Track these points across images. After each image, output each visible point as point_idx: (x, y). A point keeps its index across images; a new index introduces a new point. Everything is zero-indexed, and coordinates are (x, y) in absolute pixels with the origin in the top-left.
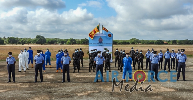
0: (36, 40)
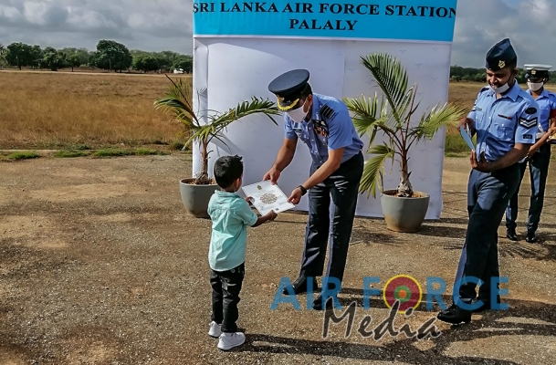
0: (98, 55)
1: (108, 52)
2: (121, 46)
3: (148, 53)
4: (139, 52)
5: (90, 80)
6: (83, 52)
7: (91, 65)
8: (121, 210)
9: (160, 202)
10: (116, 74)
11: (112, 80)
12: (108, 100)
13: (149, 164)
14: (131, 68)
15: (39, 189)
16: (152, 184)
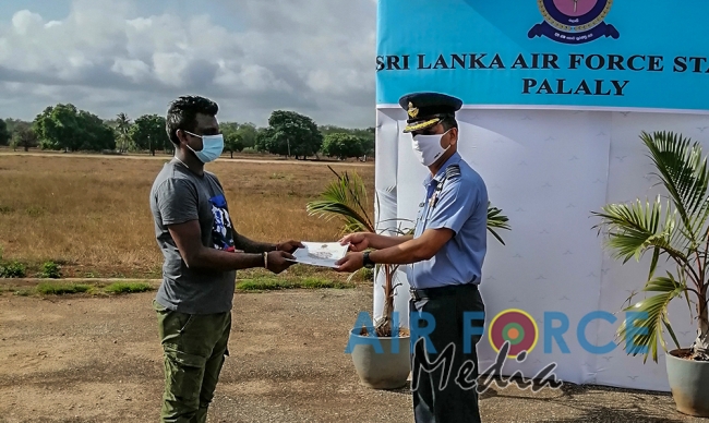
0: (270, 133)
1: (285, 129)
2: (306, 120)
3: (347, 131)
4: (333, 130)
5: (256, 171)
6: (249, 129)
7: (259, 149)
8: (260, 375)
9: (323, 363)
10: (297, 162)
11: (289, 172)
12: (278, 202)
13: (317, 303)
14: (320, 154)
15: (140, 340)
16: (316, 334)
